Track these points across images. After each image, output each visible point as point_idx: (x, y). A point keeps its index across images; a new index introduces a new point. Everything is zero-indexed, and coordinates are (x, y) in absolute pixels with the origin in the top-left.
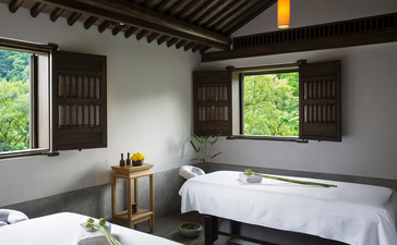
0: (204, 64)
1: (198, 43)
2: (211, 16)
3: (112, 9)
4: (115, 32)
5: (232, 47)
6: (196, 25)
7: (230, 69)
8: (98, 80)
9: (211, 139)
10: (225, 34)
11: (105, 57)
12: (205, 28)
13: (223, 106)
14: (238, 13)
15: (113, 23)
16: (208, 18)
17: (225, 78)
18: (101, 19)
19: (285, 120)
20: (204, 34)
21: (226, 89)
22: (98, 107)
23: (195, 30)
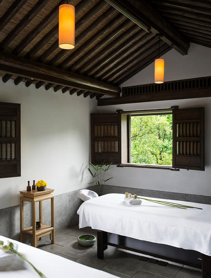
0: (99, 107)
1: (94, 92)
2: (104, 71)
3: (24, 68)
4: (28, 85)
5: (121, 94)
6: (92, 79)
7: (120, 112)
8: (13, 123)
9: (104, 167)
10: (115, 84)
11: (19, 105)
12: (99, 81)
13: (115, 141)
14: (126, 69)
15: (26, 79)
16: (102, 73)
17: (115, 119)
18: (15, 76)
19: (166, 147)
20: (99, 85)
21: (116, 127)
22: (13, 145)
23: (92, 82)
